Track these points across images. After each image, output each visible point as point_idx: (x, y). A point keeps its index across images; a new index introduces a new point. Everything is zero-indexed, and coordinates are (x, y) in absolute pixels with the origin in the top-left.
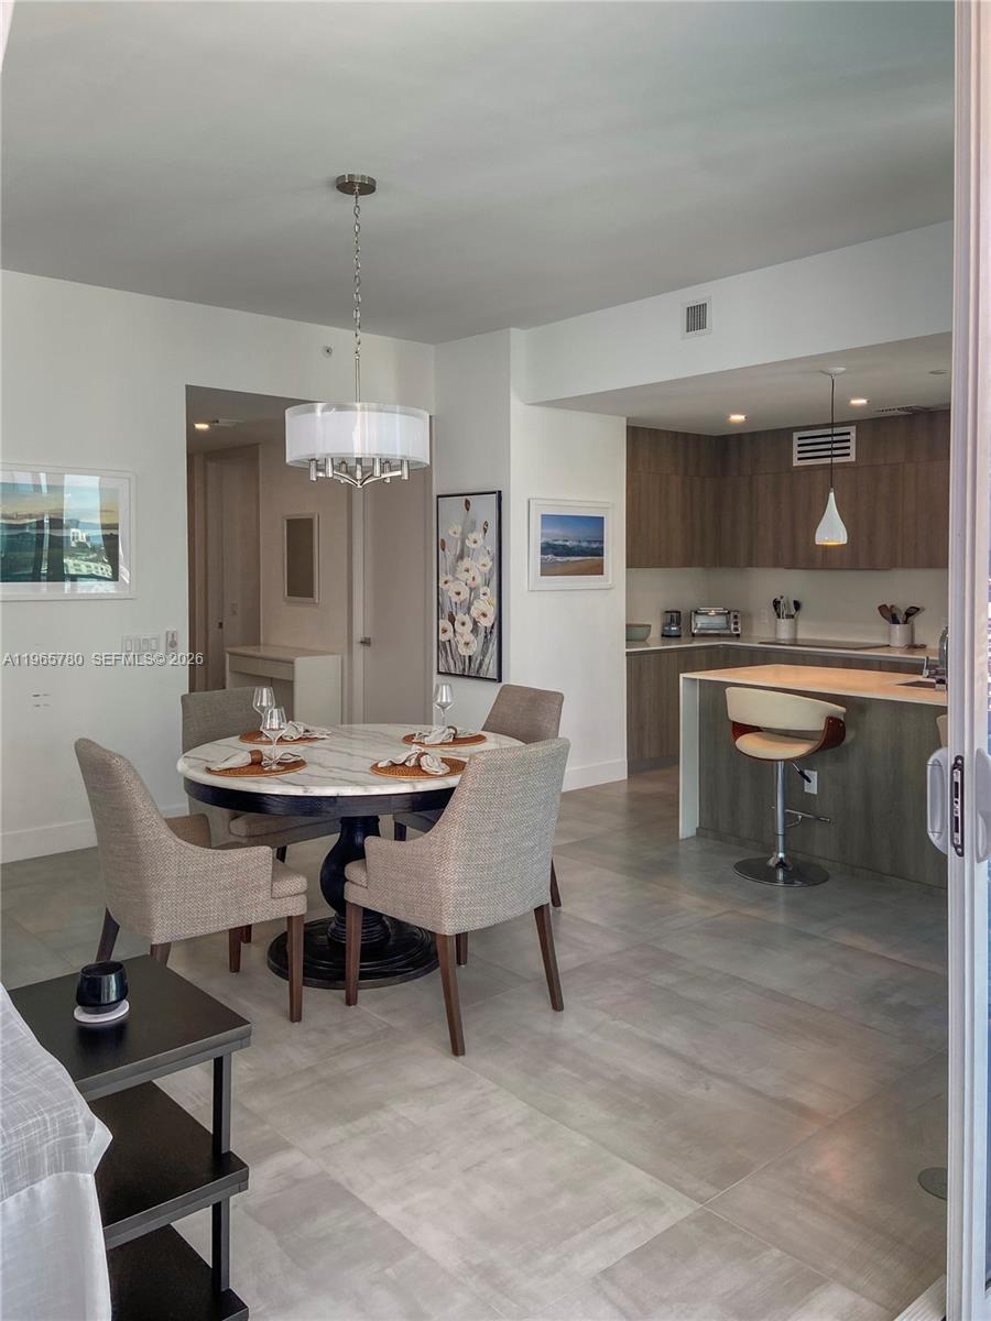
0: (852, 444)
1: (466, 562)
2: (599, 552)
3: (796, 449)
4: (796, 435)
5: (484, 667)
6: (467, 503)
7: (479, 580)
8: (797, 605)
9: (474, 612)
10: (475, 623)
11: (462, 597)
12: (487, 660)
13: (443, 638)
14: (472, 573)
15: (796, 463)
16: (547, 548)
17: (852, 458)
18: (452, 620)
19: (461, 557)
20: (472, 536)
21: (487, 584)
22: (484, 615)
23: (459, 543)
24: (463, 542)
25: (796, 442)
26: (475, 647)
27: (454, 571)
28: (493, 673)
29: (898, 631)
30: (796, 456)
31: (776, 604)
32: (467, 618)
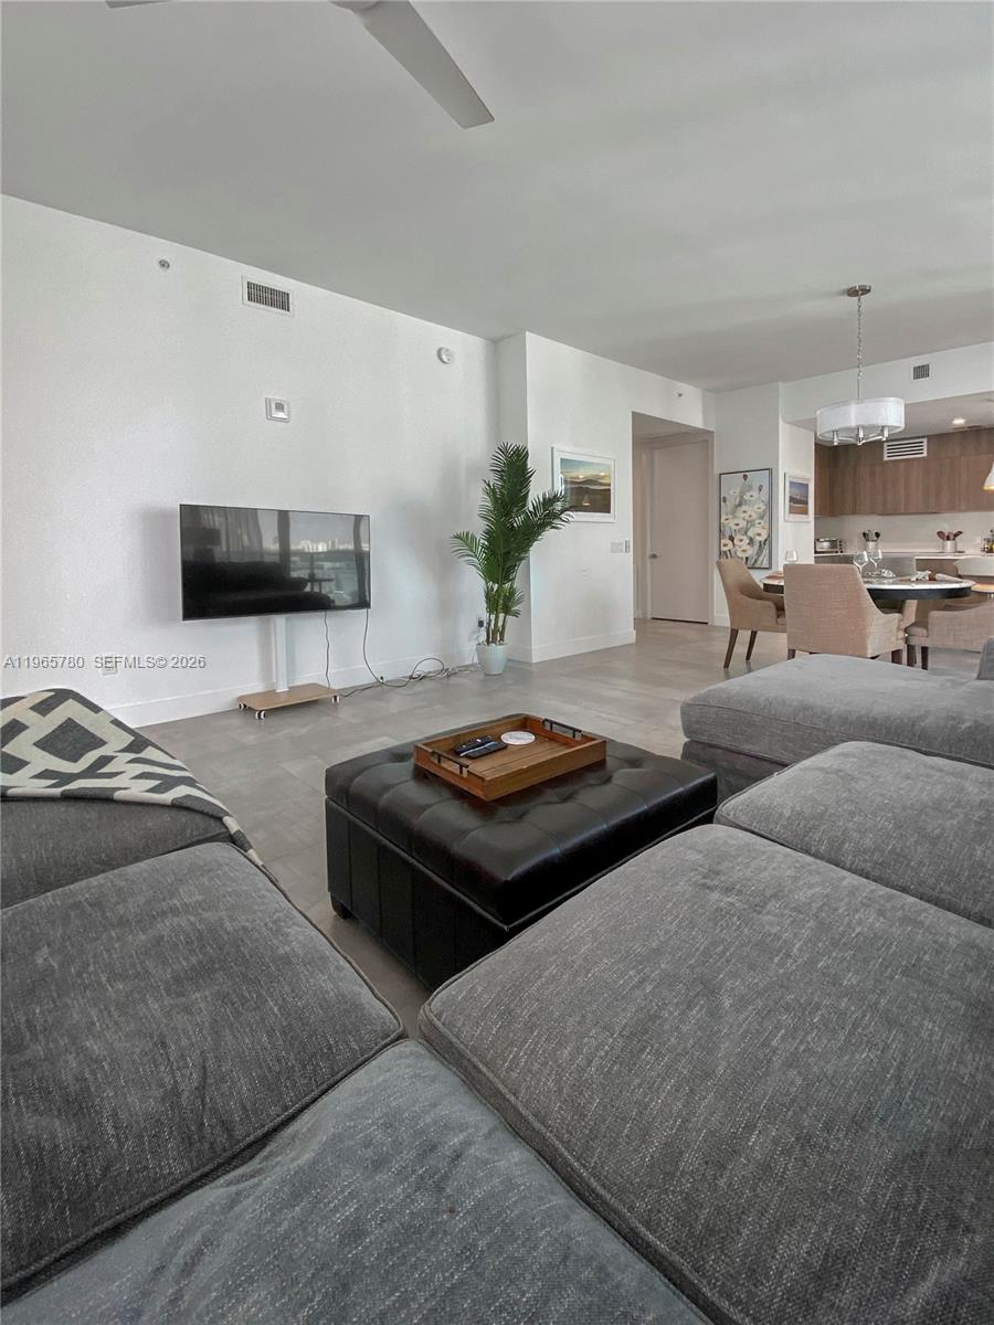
0: (925, 448)
1: (744, 508)
2: (806, 503)
3: (885, 451)
4: (885, 445)
5: (759, 562)
6: (745, 477)
7: (754, 516)
8: (877, 535)
9: (750, 533)
10: (751, 540)
11: (741, 526)
12: (761, 559)
13: (723, 549)
14: (749, 513)
15: (886, 459)
16: (792, 500)
17: (925, 455)
18: (732, 539)
19: (740, 505)
20: (748, 494)
21: (762, 518)
22: (759, 535)
23: (738, 499)
24: (742, 497)
25: (886, 448)
26: (751, 552)
27: (733, 513)
28: (765, 564)
29: (949, 544)
30: (886, 455)
31: (864, 534)
32: (744, 538)
